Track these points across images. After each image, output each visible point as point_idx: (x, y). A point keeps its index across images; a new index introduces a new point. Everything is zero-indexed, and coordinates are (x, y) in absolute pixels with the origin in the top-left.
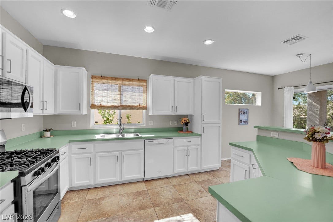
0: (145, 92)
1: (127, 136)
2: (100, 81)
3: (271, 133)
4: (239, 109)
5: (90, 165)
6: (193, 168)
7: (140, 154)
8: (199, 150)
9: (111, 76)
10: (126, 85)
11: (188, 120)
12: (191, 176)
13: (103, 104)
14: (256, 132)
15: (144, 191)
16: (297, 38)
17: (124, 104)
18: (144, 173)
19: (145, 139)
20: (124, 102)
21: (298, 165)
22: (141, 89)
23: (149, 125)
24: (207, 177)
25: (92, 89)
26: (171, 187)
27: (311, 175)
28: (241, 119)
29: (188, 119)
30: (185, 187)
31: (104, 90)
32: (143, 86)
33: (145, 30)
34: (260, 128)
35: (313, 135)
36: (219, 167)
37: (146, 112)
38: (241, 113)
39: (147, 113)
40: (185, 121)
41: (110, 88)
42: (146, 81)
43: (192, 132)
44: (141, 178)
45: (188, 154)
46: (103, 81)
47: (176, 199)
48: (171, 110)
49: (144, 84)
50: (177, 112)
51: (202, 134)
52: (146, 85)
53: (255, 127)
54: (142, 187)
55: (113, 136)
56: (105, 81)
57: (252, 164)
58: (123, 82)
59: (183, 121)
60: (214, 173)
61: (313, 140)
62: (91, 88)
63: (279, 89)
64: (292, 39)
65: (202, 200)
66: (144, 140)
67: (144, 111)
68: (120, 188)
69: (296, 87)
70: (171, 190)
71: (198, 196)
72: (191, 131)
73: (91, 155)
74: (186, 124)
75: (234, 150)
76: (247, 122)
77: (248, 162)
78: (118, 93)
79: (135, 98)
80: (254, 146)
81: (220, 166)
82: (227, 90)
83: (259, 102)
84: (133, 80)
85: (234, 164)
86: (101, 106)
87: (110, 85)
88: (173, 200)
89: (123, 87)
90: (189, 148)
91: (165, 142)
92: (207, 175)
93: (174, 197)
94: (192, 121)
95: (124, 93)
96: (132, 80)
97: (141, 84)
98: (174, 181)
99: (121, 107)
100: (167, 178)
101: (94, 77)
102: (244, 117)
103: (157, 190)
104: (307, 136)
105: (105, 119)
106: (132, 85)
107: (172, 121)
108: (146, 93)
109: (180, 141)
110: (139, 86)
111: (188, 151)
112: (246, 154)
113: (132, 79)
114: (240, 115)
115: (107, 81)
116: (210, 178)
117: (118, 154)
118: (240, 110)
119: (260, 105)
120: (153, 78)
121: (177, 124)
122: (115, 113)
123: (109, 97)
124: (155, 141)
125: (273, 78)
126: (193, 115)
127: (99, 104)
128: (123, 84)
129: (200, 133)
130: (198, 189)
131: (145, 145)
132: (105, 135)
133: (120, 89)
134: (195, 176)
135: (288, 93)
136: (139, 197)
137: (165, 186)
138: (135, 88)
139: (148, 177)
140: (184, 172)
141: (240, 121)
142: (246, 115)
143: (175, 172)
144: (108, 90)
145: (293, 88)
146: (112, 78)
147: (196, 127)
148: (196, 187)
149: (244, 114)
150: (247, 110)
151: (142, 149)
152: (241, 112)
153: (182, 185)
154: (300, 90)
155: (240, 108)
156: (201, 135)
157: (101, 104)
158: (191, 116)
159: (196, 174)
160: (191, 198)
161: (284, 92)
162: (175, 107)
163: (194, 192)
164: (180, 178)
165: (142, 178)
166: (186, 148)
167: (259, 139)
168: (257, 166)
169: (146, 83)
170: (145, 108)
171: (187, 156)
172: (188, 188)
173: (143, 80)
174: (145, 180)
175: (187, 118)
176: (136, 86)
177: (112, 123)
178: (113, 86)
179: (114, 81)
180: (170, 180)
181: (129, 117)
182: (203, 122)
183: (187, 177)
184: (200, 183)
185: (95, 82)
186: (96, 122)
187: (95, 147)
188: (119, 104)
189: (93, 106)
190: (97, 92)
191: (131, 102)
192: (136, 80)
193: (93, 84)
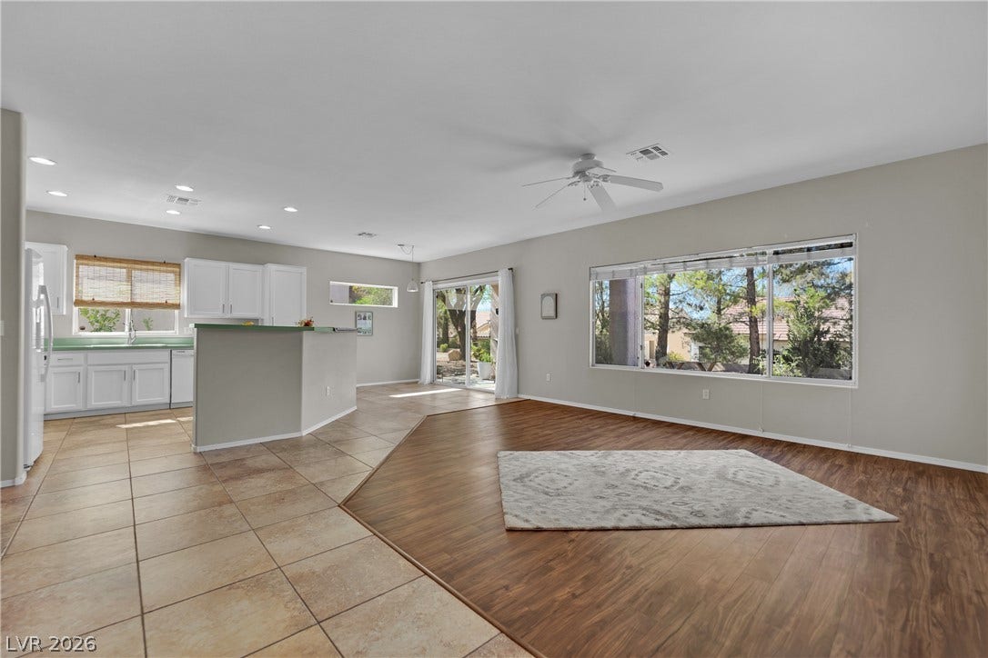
0: (178, 281)
2: (91, 263)
5: (80, 383)
7: (163, 369)
10: (138, 269)
13: (96, 299)
16: (366, 234)
17: (137, 300)
18: (171, 396)
19: (172, 349)
20: (137, 297)
22: (172, 276)
23: (185, 333)
28: (359, 327)
31: (100, 278)
32: (173, 273)
37: (179, 313)
38: (359, 318)
39: (181, 315)
41: (111, 274)
42: (179, 265)
44: (165, 404)
46: (98, 263)
48: (221, 310)
49: (176, 270)
50: (233, 313)
52: (180, 272)
56: (102, 263)
58: (137, 266)
62: (75, 275)
63: (422, 283)
66: (171, 351)
67: (176, 311)
69: (435, 282)
73: (81, 369)
76: (370, 332)
78: (127, 283)
79: (158, 291)
82: (331, 283)
83: (395, 302)
84: (155, 264)
87: (111, 270)
89: (135, 273)
95: (138, 285)
96: (153, 263)
97: (170, 269)
99: (132, 304)
101: (79, 257)
102: (364, 325)
106: (154, 271)
108: (180, 283)
110: (168, 272)
114: (358, 322)
115: (105, 264)
117: (126, 368)
118: (358, 314)
119: (397, 306)
120: (188, 263)
123: (108, 289)
124: (188, 352)
125: (419, 264)
126: (262, 319)
127: (90, 299)
128: (135, 269)
131: (173, 357)
133: (129, 278)
138: (158, 276)
142: (368, 321)
144: (106, 278)
146: (114, 259)
149: (365, 318)
150: (370, 314)
151: (166, 363)
152: (361, 317)
155: (358, 310)
157: (93, 299)
162: (229, 306)
165: (167, 403)
169: (180, 268)
170: (177, 306)
173: (174, 264)
174: (172, 406)
176: (160, 271)
178: (118, 272)
179: (119, 265)
181: (150, 323)
185: (82, 264)
186: (83, 329)
187: (86, 359)
188: (129, 301)
189: (78, 303)
190: (85, 280)
191: (151, 296)
192: (161, 263)
193: (78, 268)
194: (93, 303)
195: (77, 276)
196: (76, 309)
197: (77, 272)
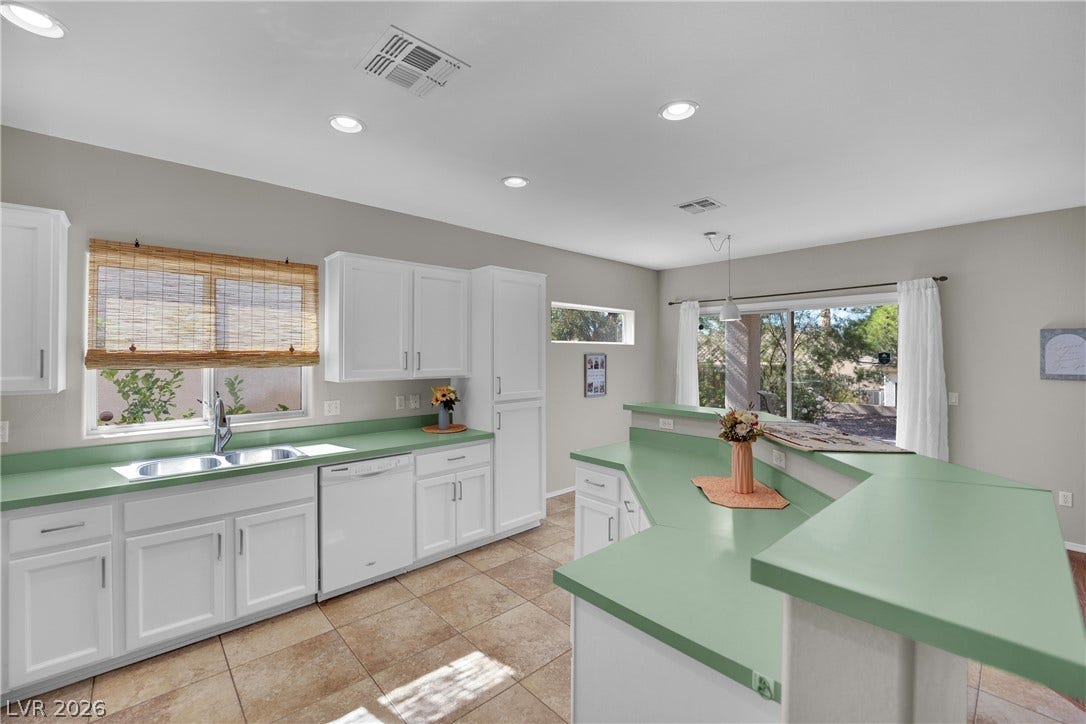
0: (312, 305)
1: (248, 458)
2: (126, 260)
3: (658, 422)
4: (585, 356)
5: (103, 586)
6: (473, 533)
7: (304, 515)
8: (488, 479)
9: (177, 247)
10: (233, 277)
11: (453, 392)
12: (467, 559)
13: (141, 348)
14: (626, 420)
15: (325, 634)
16: (705, 203)
17: (231, 348)
18: (319, 577)
19: (320, 463)
20: (231, 340)
21: (709, 492)
22: (297, 292)
23: (326, 413)
24: (510, 553)
25: (92, 292)
26: (412, 603)
27: (731, 510)
28: (589, 381)
29: (452, 389)
30: (454, 594)
31: (147, 295)
32: (303, 285)
33: (333, 123)
34: (636, 411)
35: (732, 427)
36: (541, 521)
37: (315, 373)
38: (588, 366)
39: (318, 377)
40: (444, 396)
41: (176, 289)
42: (315, 268)
43: (462, 429)
44: (307, 597)
45: (458, 496)
46: (142, 260)
47: (434, 634)
48: (402, 364)
49: (309, 278)
50: (423, 369)
51: (496, 432)
52: (316, 284)
53: (626, 407)
54: (317, 623)
55: (193, 465)
56: (152, 261)
57: (626, 502)
58: (228, 268)
59: (439, 395)
60: (527, 538)
61: (733, 439)
62: (87, 288)
63: (670, 304)
64: (697, 203)
65: (507, 618)
66: (319, 468)
67: (308, 370)
68: (232, 646)
69: (703, 302)
70: (413, 611)
71: (493, 609)
72: (462, 426)
73: (106, 548)
74: (448, 404)
75: (583, 471)
76: (603, 389)
77: (615, 498)
78: (207, 308)
79: (275, 326)
80: (623, 455)
81: (543, 515)
82: (555, 304)
83: (628, 337)
84: (268, 264)
85: (583, 507)
86: (134, 357)
87: (173, 278)
88: (425, 639)
89: (225, 284)
90: (461, 476)
91: (389, 468)
92: (512, 547)
93: (427, 628)
94: (463, 394)
95: (231, 313)
96: (263, 264)
97: (296, 277)
98: (418, 585)
99: (220, 357)
100: (394, 579)
101: (97, 245)
102: (596, 377)
103: (368, 622)
104: (723, 430)
105: (134, 398)
106: (264, 280)
107: (403, 397)
108: (317, 309)
109: (434, 461)
110: (291, 283)
111: (458, 485)
112: (610, 477)
113: (264, 261)
114: (589, 371)
115: (158, 262)
116: (519, 555)
117: (219, 526)
118: (588, 358)
119: (632, 343)
121: (418, 407)
122: (180, 377)
123: (166, 321)
124: (355, 468)
125: (658, 275)
126: (468, 379)
127: (125, 348)
128: (225, 277)
129: (489, 431)
130: (493, 592)
131: (323, 484)
132: (155, 465)
133: (212, 295)
134: (477, 557)
135: (687, 317)
136: (311, 658)
137: (394, 604)
138: (273, 292)
139: (330, 588)
140: (448, 551)
141: (588, 387)
142: (600, 371)
143: (421, 555)
144: (162, 296)
145: (697, 304)
146: (180, 251)
147: (478, 414)
148: (485, 587)
149: (596, 367)
150: (603, 357)
151: (308, 500)
152: (592, 363)
153: (444, 589)
154: (711, 309)
155: (588, 351)
156: (491, 436)
157: (133, 348)
158: (463, 381)
159: (479, 550)
160: (476, 620)
161: (681, 311)
162: (416, 355)
163: (481, 601)
164: (436, 570)
165: (311, 596)
166: (450, 478)
167: (637, 437)
168: (636, 505)
169: (316, 274)
170: (313, 358)
171: (454, 500)
172: (463, 596)
173: (305, 266)
174: (319, 600)
175: (450, 388)
176: (279, 283)
177: (166, 412)
178: (187, 282)
179: (190, 265)
180: (405, 582)
181: (238, 387)
182: (497, 398)
183: (456, 564)
184: (493, 573)
185: (106, 263)
186: (106, 418)
187: (121, 514)
188: (212, 349)
189: (97, 358)
190: (113, 302)
191: (260, 338)
192: (279, 263)
193: (94, 272)
194: (133, 358)
195: (94, 293)
196: (91, 375)
197: (94, 282)
